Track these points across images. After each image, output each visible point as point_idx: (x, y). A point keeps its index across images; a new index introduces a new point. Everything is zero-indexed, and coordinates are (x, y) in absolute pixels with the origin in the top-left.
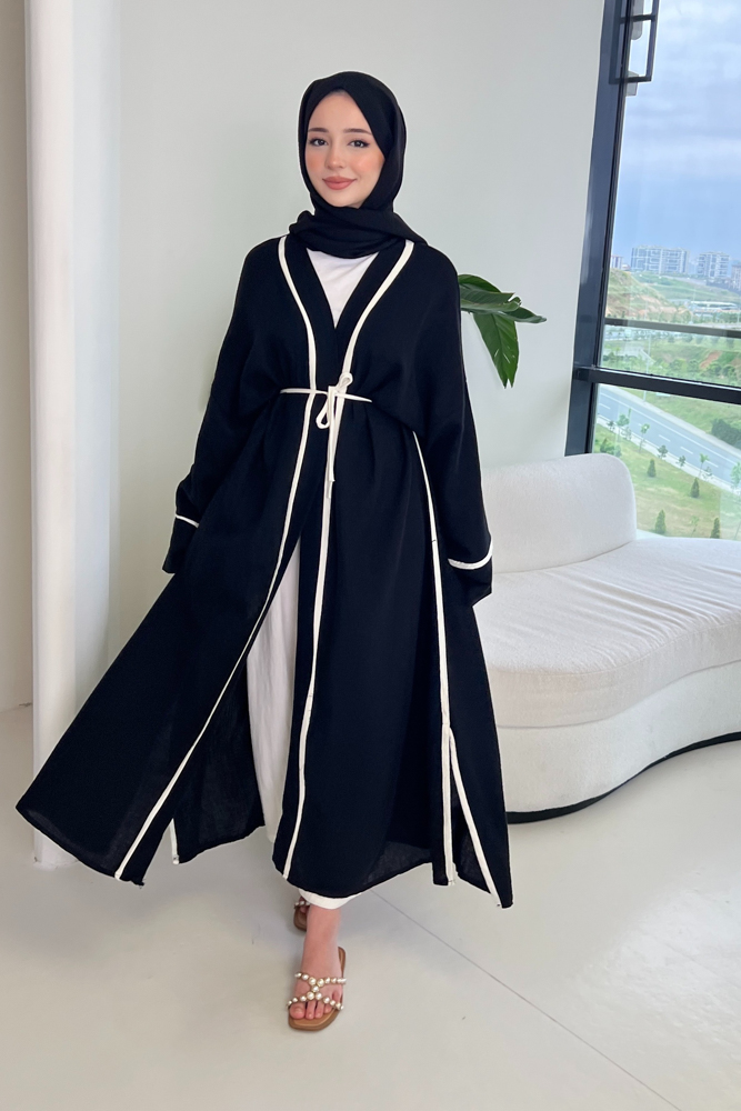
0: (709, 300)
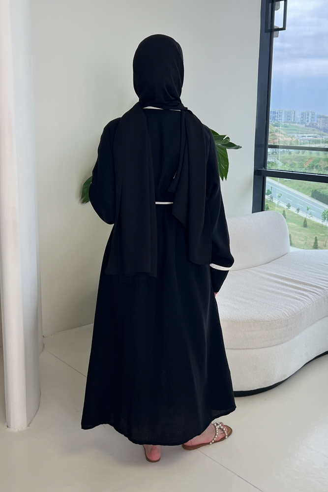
0: (306, 134)
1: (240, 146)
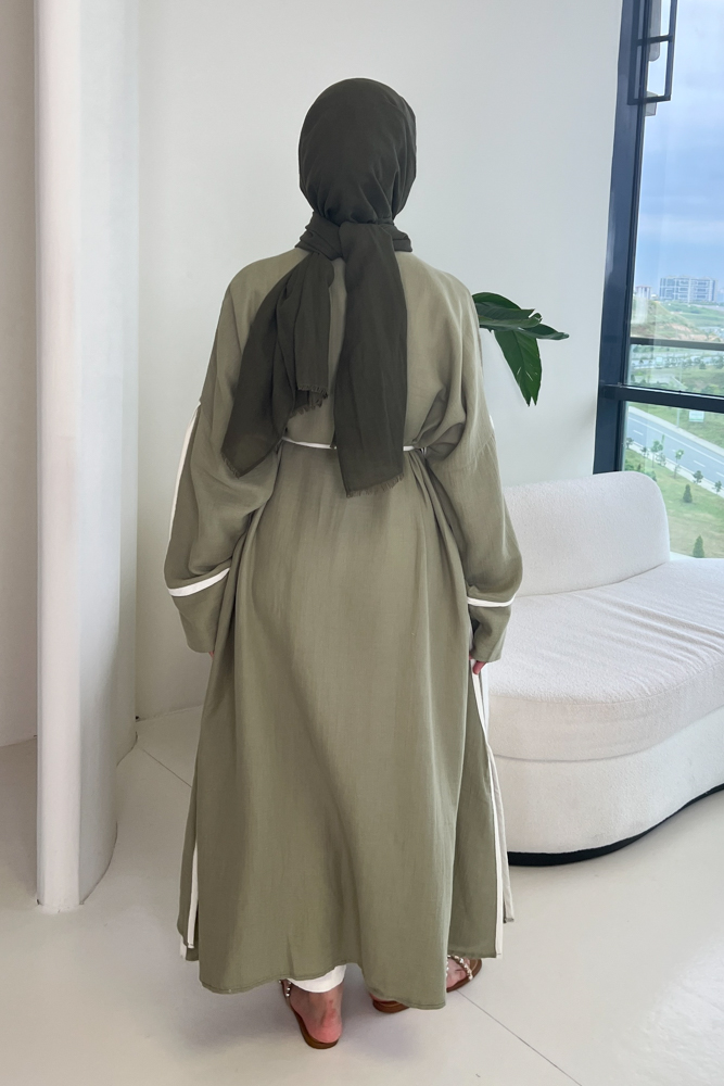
1: (566, 333)
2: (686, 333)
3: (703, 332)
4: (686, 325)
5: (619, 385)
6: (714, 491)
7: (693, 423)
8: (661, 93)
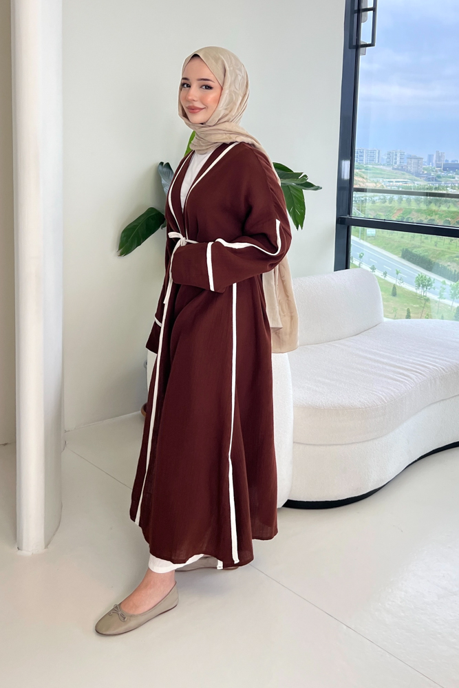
0: (394, 178)
1: (321, 186)
2: (363, 183)
3: (373, 182)
4: (363, 178)
5: (348, 216)
6: (383, 277)
7: (369, 237)
8: (370, 42)
